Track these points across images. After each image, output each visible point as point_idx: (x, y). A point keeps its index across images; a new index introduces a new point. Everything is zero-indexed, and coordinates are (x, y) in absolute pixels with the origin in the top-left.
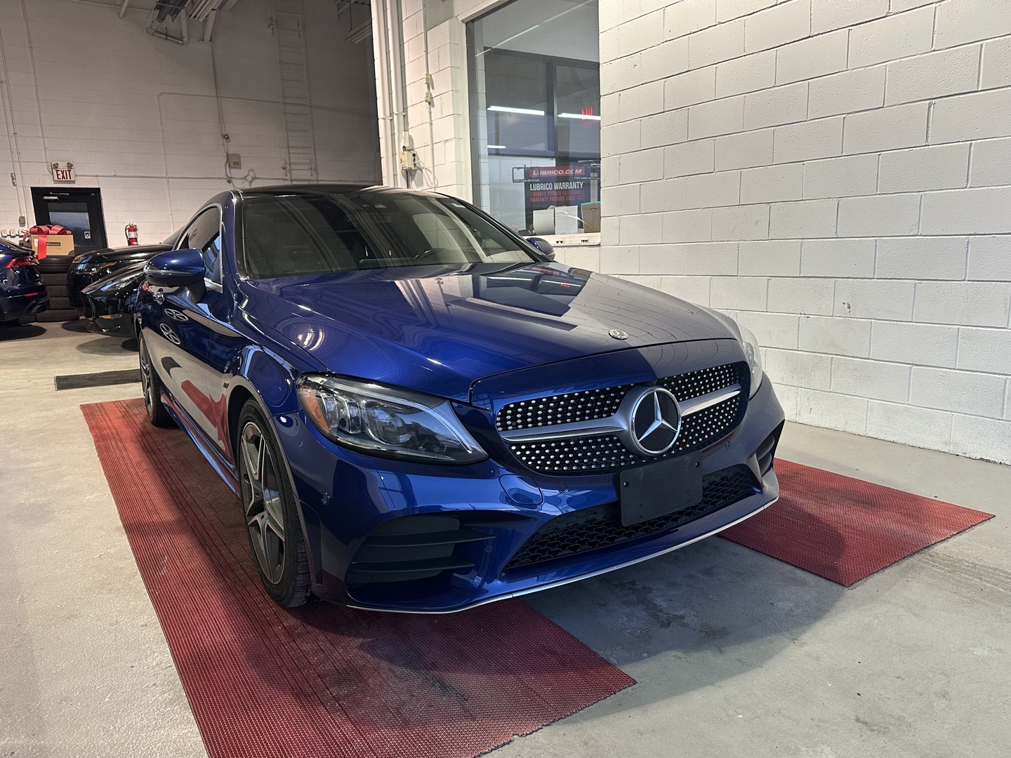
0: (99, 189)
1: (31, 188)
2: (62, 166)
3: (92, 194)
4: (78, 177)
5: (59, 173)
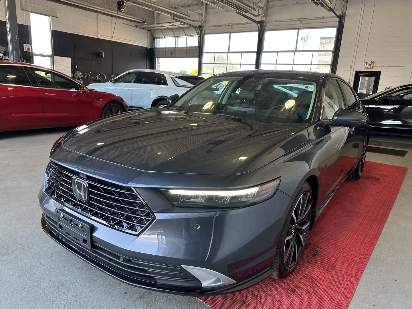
0: (381, 72)
1: (356, 71)
2: (369, 62)
3: (378, 74)
4: (374, 67)
5: (367, 65)
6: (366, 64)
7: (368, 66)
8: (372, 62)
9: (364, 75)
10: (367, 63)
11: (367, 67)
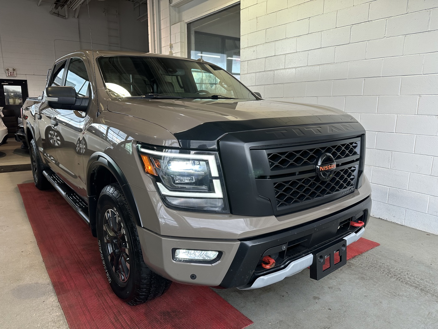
0: (26, 81)
2: (11, 70)
3: (23, 82)
4: (17, 75)
5: (9, 73)
6: (7, 72)
7: (11, 73)
8: (14, 70)
9: (7, 84)
10: (8, 70)
11: (10, 75)
